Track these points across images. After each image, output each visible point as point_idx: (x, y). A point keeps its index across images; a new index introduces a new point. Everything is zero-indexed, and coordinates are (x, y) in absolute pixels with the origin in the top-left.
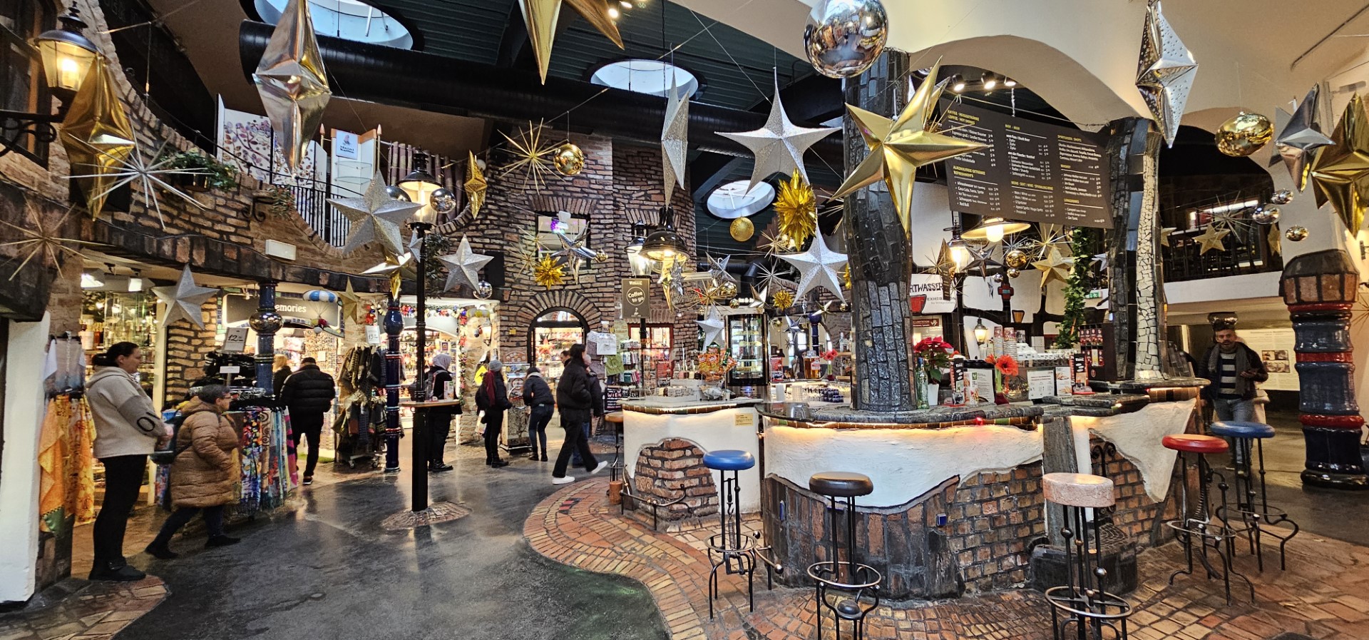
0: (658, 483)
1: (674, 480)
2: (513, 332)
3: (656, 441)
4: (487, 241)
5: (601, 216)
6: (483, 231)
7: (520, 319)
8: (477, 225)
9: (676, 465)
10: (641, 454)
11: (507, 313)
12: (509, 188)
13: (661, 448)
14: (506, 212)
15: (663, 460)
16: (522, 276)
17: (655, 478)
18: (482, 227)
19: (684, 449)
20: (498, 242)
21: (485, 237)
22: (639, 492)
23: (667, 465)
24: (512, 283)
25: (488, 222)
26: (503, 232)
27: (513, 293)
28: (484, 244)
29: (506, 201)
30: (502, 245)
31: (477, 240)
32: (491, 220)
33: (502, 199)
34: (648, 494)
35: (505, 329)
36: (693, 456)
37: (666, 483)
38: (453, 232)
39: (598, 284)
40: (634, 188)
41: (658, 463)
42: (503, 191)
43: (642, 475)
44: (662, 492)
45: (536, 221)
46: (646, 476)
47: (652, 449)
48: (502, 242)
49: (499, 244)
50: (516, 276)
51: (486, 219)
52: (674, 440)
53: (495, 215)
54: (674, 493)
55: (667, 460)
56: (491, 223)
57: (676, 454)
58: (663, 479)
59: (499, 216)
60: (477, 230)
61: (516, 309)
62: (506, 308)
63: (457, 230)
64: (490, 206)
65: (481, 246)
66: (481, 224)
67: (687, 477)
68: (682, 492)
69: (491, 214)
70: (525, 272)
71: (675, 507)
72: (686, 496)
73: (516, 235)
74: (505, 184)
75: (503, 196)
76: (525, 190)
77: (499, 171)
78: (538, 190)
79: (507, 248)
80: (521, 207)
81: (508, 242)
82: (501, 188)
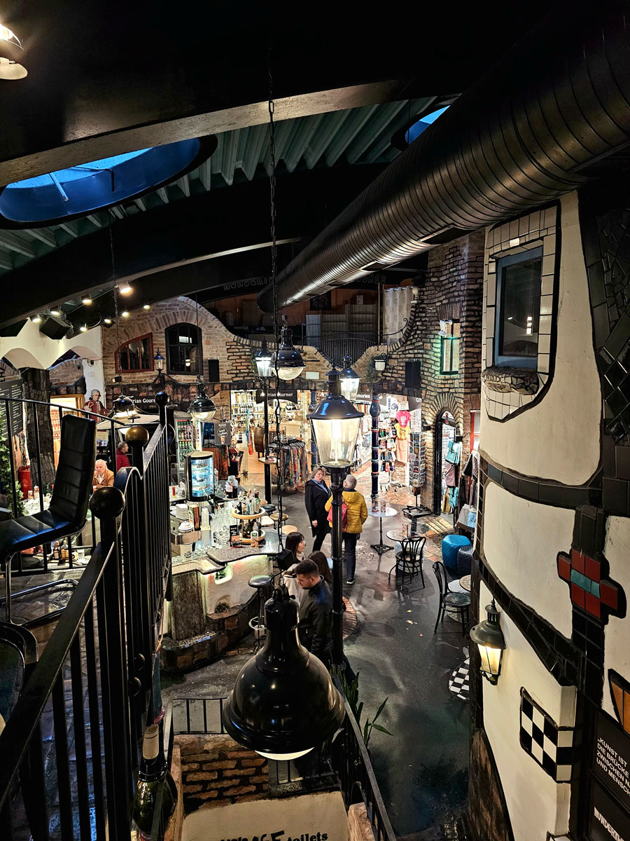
4: (416, 351)
6: (414, 343)
8: (411, 340)
12: (427, 304)
14: (426, 326)
20: (421, 351)
24: (427, 385)
25: (416, 336)
26: (423, 343)
27: (428, 393)
28: (415, 354)
29: (426, 317)
30: (422, 354)
31: (411, 352)
32: (418, 334)
33: (424, 315)
38: (399, 348)
42: (424, 308)
50: (429, 378)
51: (415, 334)
53: (420, 330)
59: (422, 330)
60: (411, 344)
63: (402, 346)
64: (418, 323)
66: (413, 338)
69: (418, 329)
70: (433, 375)
73: (429, 345)
74: (425, 302)
75: (425, 312)
76: (435, 303)
77: (423, 292)
78: (441, 301)
79: (425, 356)
80: (432, 319)
81: (426, 350)
82: (424, 305)
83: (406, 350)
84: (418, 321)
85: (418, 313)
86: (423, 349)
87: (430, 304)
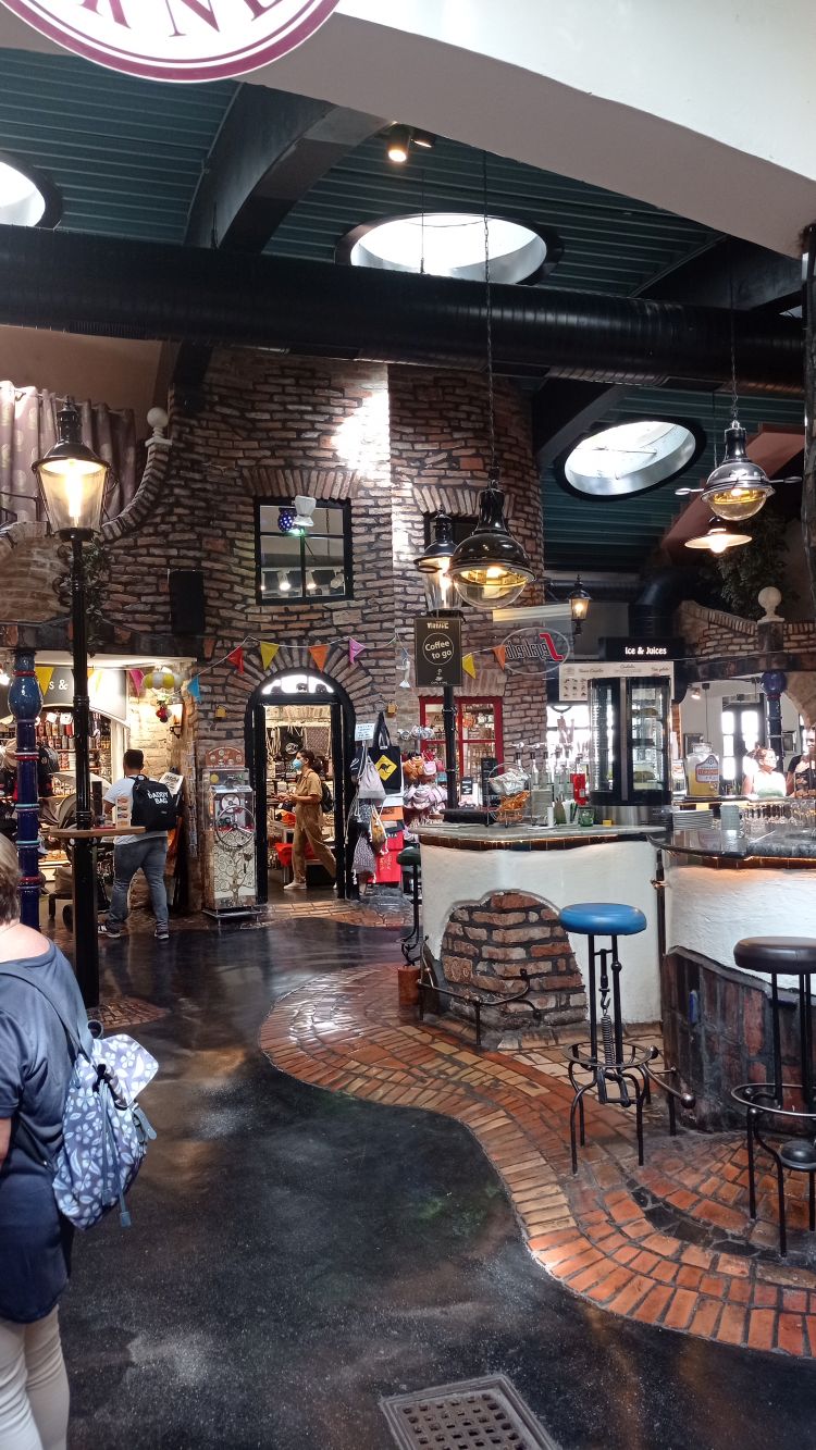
0: (481, 966)
1: (510, 961)
2: (221, 713)
3: (477, 895)
4: (174, 552)
5: (370, 502)
6: (165, 534)
7: (232, 690)
8: (157, 525)
9: (513, 936)
10: (453, 918)
11: (210, 679)
12: (209, 457)
13: (487, 908)
14: (205, 500)
15: (490, 928)
16: (233, 614)
17: (477, 958)
18: (163, 527)
19: (526, 910)
20: (191, 553)
21: (169, 545)
22: (450, 982)
23: (497, 936)
24: (217, 627)
25: (174, 519)
26: (200, 536)
27: (219, 644)
28: (169, 558)
29: (204, 481)
30: (198, 560)
31: (156, 552)
32: (179, 516)
33: (197, 476)
34: (467, 986)
35: (207, 707)
36: (541, 923)
37: (495, 966)
38: (116, 539)
39: (366, 627)
40: (427, 447)
41: (482, 933)
42: (199, 462)
43: (452, 953)
44: (488, 982)
45: (257, 515)
46: (460, 955)
47: (471, 910)
48: (198, 554)
49: (194, 558)
50: (224, 613)
51: (170, 513)
52: (508, 894)
53: (185, 507)
54: (510, 984)
55: (497, 927)
56: (180, 520)
57: (512, 918)
58: (491, 961)
59: (192, 509)
60: (156, 534)
61: (226, 672)
62: (207, 670)
63: (124, 536)
64: (177, 491)
65: (163, 561)
66: (163, 522)
67: (530, 959)
68: (523, 984)
69: (178, 504)
70: (239, 607)
71: (513, 1007)
72: (530, 989)
73: (221, 542)
74: (201, 450)
75: (199, 472)
76: (236, 459)
77: (191, 427)
78: (258, 460)
79: (204, 564)
80: (229, 490)
81: (209, 552)
82: (195, 456)
83: (136, 546)
84: (179, 486)
85: (179, 469)
86: (199, 549)
87: (218, 456)
